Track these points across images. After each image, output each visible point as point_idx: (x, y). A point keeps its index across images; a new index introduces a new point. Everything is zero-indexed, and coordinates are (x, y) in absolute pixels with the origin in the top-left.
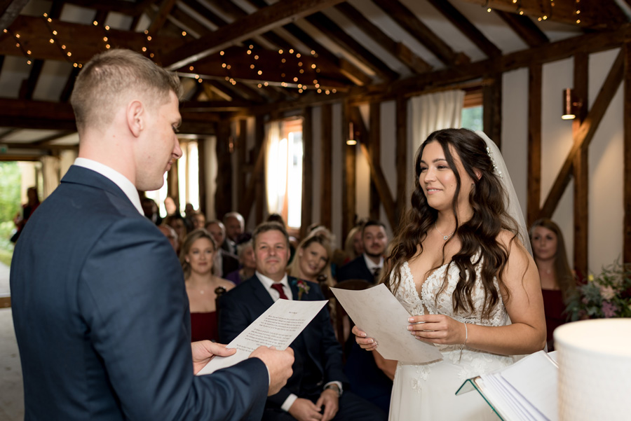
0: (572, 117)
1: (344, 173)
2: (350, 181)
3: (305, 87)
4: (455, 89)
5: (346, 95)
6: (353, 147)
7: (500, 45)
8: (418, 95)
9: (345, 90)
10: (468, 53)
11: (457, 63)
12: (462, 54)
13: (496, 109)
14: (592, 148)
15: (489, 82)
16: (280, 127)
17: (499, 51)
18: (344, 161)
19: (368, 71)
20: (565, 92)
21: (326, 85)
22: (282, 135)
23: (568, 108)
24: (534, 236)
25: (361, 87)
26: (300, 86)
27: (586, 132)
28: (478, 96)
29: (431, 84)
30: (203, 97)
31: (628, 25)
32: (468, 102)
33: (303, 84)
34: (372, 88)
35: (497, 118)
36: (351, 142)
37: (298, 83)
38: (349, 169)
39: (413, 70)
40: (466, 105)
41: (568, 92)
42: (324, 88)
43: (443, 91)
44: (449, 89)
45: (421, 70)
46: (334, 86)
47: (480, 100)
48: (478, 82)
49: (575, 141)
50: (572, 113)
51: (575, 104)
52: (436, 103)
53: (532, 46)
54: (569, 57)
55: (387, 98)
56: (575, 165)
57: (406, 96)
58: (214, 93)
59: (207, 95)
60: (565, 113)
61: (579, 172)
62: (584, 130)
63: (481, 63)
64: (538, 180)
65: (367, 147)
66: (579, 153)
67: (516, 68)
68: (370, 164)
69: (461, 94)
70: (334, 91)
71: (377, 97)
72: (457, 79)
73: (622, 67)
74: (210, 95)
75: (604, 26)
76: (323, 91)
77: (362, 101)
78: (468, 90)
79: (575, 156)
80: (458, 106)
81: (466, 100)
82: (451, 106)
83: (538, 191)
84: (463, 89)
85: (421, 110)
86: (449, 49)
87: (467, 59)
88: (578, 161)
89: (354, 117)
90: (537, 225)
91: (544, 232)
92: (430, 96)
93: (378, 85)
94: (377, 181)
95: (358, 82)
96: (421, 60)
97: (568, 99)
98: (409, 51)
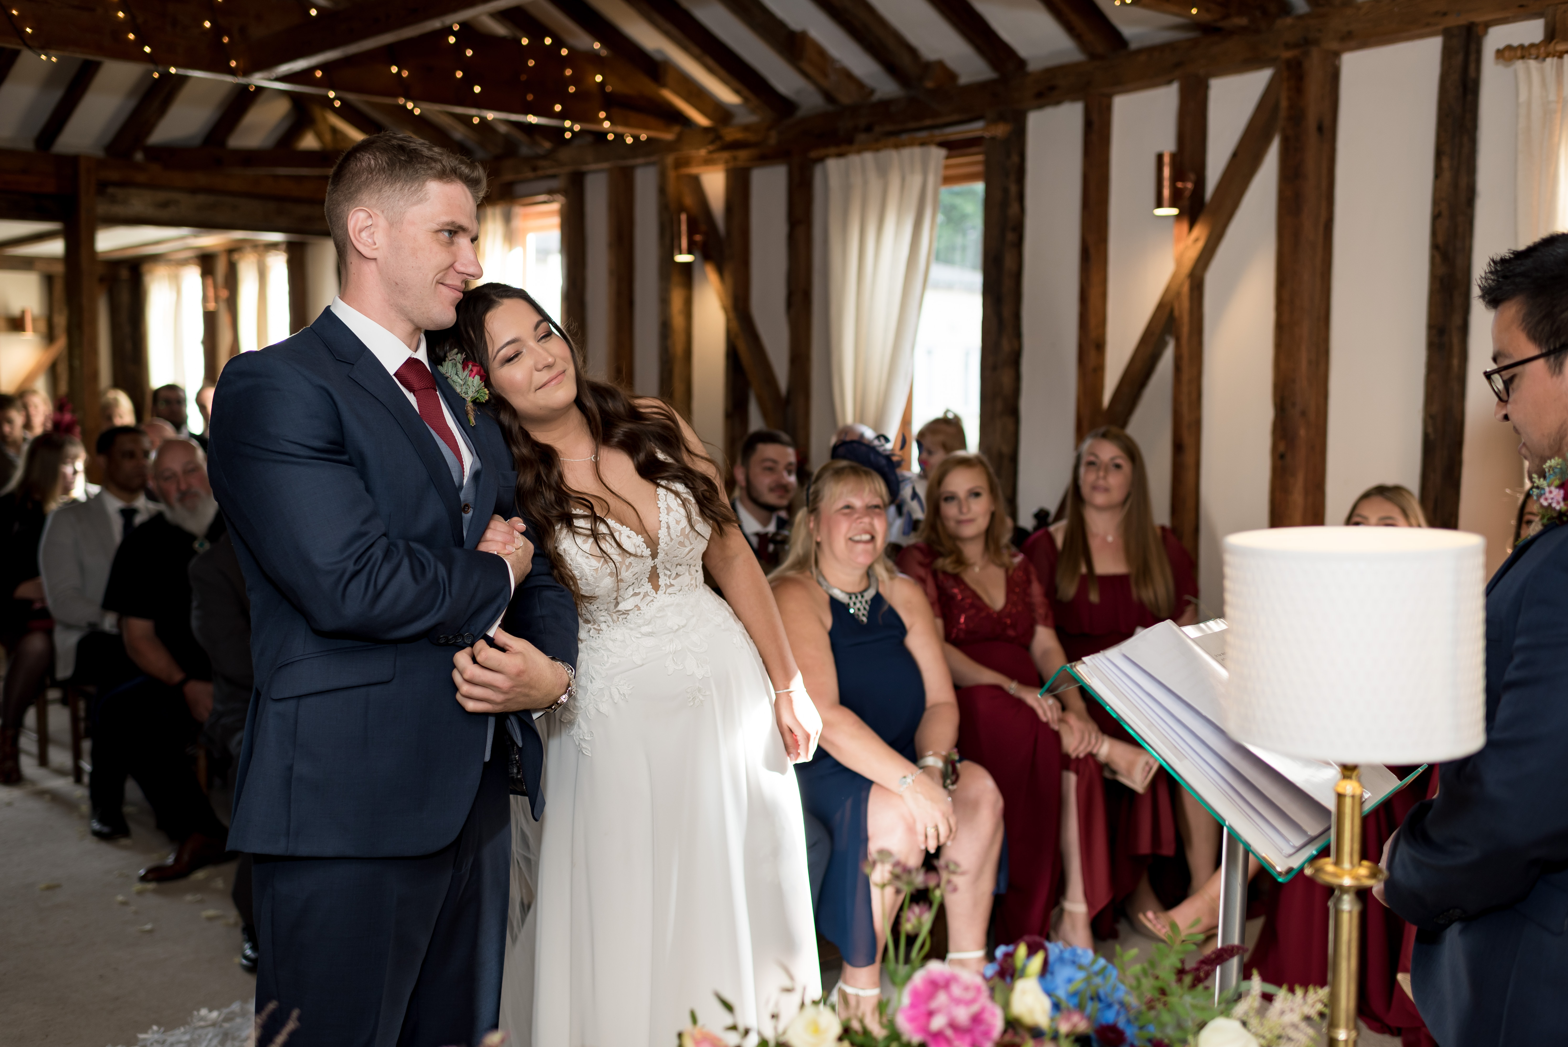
0: (1174, 211)
1: (665, 328)
2: (678, 348)
3: (577, 128)
4: (923, 144)
5: (670, 147)
6: (687, 267)
7: (1023, 51)
8: (840, 155)
9: (668, 136)
10: (952, 64)
11: (929, 84)
12: (940, 65)
13: (1013, 189)
14: (1212, 279)
15: (1000, 130)
16: (508, 219)
17: (1021, 63)
18: (665, 301)
19: (725, 94)
20: (1160, 157)
21: (626, 124)
22: (510, 237)
23: (1166, 192)
24: (1085, 459)
25: (706, 130)
26: (568, 124)
27: (1200, 244)
28: (974, 160)
29: (868, 129)
30: (309, 142)
31: (1289, 21)
32: (952, 172)
33: (574, 120)
34: (731, 134)
35: (1014, 209)
36: (683, 258)
37: (562, 116)
38: (678, 321)
39: (828, 96)
40: (948, 180)
41: (1167, 160)
42: (620, 129)
43: (898, 146)
44: (911, 144)
45: (846, 98)
46: (646, 127)
47: (979, 168)
48: (976, 128)
49: (1179, 263)
50: (1173, 205)
51: (1180, 185)
52: (883, 172)
53: (1093, 56)
54: (1169, 82)
55: (766, 158)
56: (1176, 313)
57: (813, 154)
58: (334, 131)
59: (319, 136)
60: (1159, 205)
61: (1185, 330)
62: (1197, 240)
63: (982, 87)
64: (1100, 346)
65: (720, 271)
66: (1186, 289)
67: (1058, 102)
68: (725, 309)
69: (938, 154)
70: (643, 137)
71: (743, 155)
72: (928, 122)
73: (1276, 107)
74: (328, 137)
75: (1242, 21)
76: (619, 137)
77: (708, 162)
78: (953, 147)
79: (1178, 294)
80: (931, 180)
81: (947, 167)
82: (915, 181)
83: (1099, 369)
84: (941, 144)
85: (847, 189)
86: (912, 51)
87: (952, 76)
88: (1184, 305)
89: (689, 200)
90: (1095, 436)
91: (1108, 451)
92: (868, 157)
93: (746, 128)
94: (743, 348)
95: (701, 120)
96: (848, 75)
97: (1167, 172)
98: (822, 53)
